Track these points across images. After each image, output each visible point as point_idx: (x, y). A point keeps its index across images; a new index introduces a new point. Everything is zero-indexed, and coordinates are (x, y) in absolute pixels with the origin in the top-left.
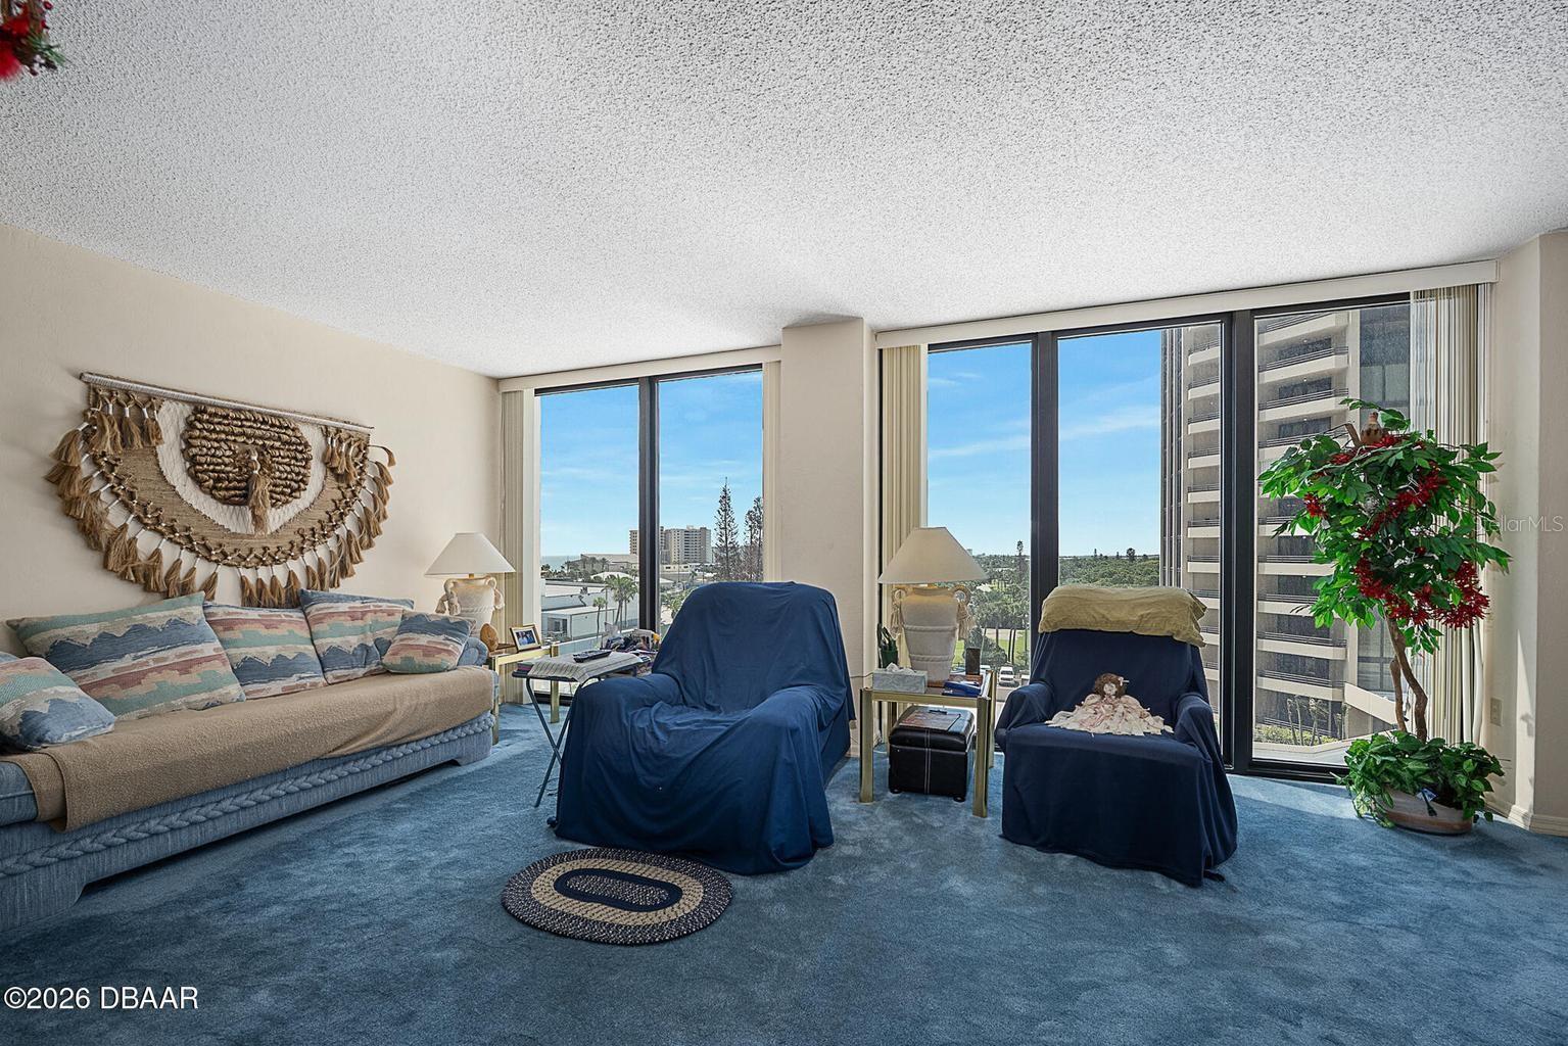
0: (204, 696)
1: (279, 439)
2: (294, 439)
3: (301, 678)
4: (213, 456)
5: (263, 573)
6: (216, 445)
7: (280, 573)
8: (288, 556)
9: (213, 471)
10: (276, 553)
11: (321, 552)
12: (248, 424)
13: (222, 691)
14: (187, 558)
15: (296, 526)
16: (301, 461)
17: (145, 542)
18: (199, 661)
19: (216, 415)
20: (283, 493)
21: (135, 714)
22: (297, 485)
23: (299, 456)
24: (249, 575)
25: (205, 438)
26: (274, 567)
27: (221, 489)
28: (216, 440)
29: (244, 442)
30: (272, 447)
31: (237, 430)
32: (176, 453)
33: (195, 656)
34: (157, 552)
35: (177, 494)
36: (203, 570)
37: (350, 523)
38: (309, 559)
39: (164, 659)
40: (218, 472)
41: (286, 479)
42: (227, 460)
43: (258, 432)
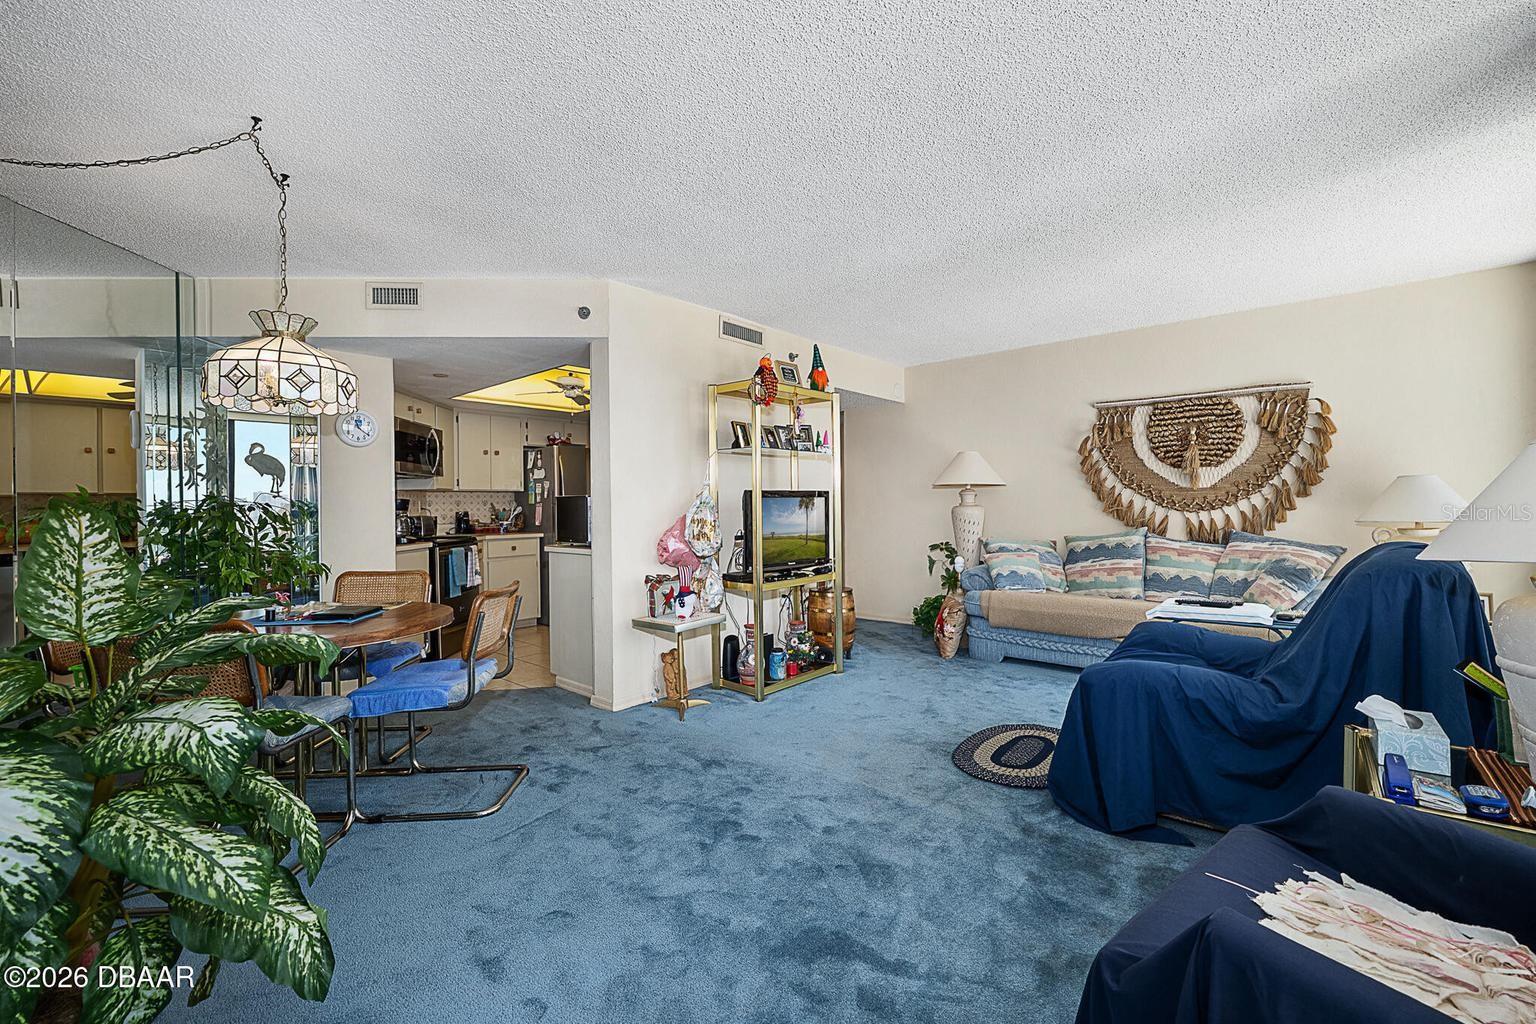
0: (1117, 590)
1: (1214, 415)
2: (1224, 412)
3: (1184, 594)
4: (1163, 436)
5: (1204, 516)
6: (1165, 428)
7: (1218, 516)
8: (1224, 503)
9: (1163, 447)
10: (1214, 501)
11: (1257, 499)
12: (1187, 408)
13: (1126, 590)
14: (1150, 505)
15: (1233, 479)
16: (1232, 427)
17: (1127, 495)
18: (1120, 569)
19: (1165, 408)
20: (1216, 455)
21: (1083, 592)
22: (1229, 448)
23: (1230, 425)
24: (1193, 517)
25: (1158, 425)
26: (1212, 511)
27: (1169, 458)
28: (1165, 425)
29: (1186, 422)
30: (1208, 421)
31: (1180, 415)
32: (1144, 438)
33: (1122, 566)
34: (1131, 502)
35: (1145, 465)
36: (1160, 513)
37: (1287, 473)
38: (1243, 505)
39: (1104, 565)
40: (1166, 447)
41: (1218, 443)
42: (1171, 438)
43: (1195, 413)
